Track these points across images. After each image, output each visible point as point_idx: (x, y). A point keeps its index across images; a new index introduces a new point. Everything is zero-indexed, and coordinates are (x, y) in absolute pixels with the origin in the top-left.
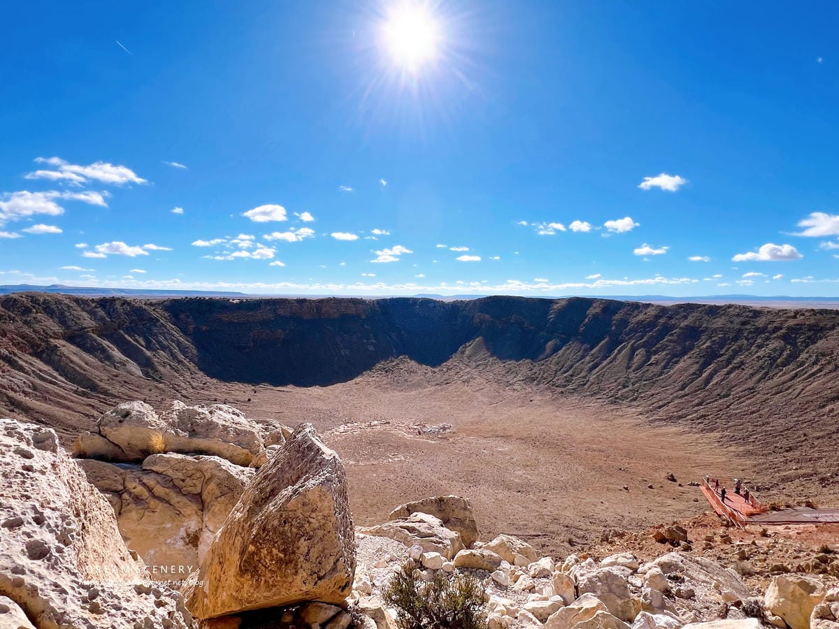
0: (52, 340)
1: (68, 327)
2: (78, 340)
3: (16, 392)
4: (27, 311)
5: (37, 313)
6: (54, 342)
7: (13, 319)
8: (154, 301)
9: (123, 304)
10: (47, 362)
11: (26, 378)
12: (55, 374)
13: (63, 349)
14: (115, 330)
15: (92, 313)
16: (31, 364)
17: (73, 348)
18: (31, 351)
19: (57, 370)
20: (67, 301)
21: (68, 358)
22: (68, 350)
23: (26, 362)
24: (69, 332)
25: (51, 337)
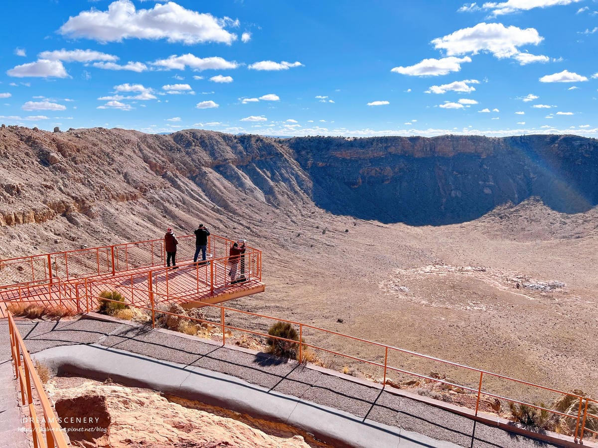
0: (203, 168)
1: (215, 158)
2: (221, 169)
3: (171, 203)
4: (189, 144)
5: (195, 146)
6: (204, 169)
7: (179, 150)
8: (282, 139)
9: (257, 141)
10: (199, 185)
11: (179, 194)
12: (202, 194)
13: (209, 175)
14: (250, 162)
15: (234, 148)
16: (186, 184)
17: (218, 175)
18: (189, 175)
19: (204, 191)
20: (217, 137)
21: (212, 182)
22: (213, 176)
23: (183, 183)
24: (216, 162)
25: (203, 165)
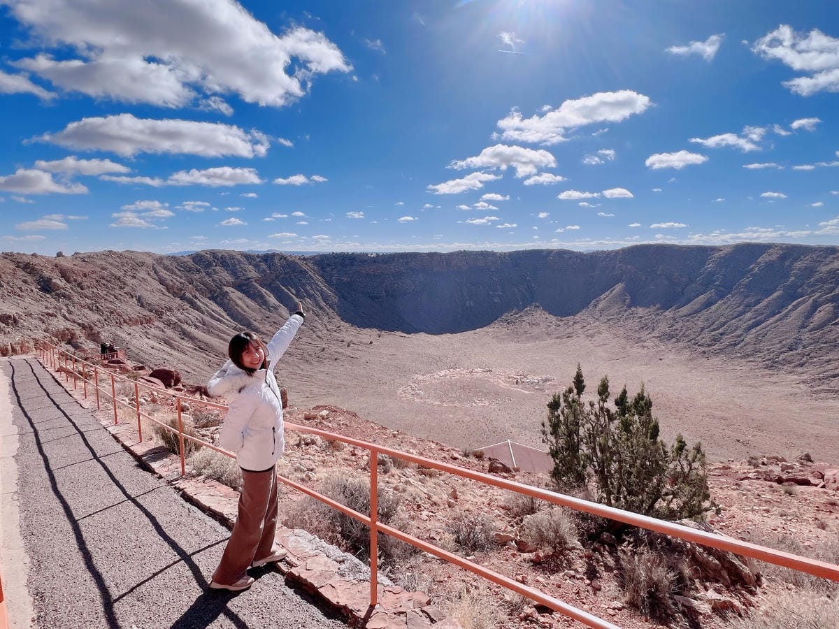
0: (225, 287)
1: (238, 278)
2: (244, 288)
3: (189, 325)
4: (209, 264)
5: (216, 266)
6: (226, 289)
7: (199, 271)
8: (306, 256)
9: (281, 259)
10: (220, 305)
11: (199, 315)
12: (224, 314)
13: (231, 294)
14: (273, 280)
15: (256, 266)
16: (207, 305)
17: (240, 294)
18: (209, 295)
19: (225, 311)
20: (239, 257)
21: (234, 302)
22: (235, 295)
23: (203, 303)
24: (238, 281)
25: (224, 285)
